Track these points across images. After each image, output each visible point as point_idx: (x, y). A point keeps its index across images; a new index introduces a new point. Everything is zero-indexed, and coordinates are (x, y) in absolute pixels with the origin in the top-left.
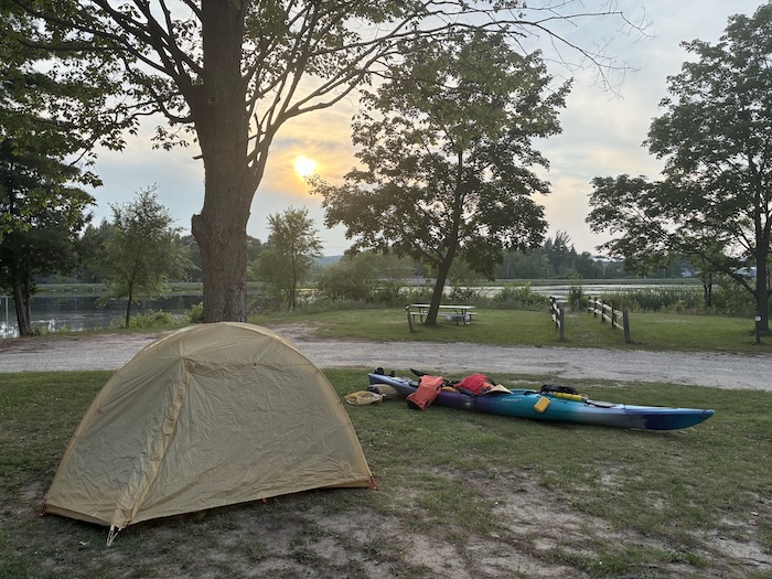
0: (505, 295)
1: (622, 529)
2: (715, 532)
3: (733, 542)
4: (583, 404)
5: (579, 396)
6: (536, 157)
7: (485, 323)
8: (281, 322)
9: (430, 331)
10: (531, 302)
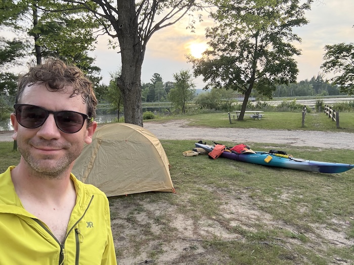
0: (283, 105)
1: (277, 220)
2: (325, 225)
3: (332, 231)
4: (288, 160)
5: (287, 156)
6: (295, 37)
7: (269, 119)
8: (177, 119)
9: (239, 123)
10: (295, 108)
